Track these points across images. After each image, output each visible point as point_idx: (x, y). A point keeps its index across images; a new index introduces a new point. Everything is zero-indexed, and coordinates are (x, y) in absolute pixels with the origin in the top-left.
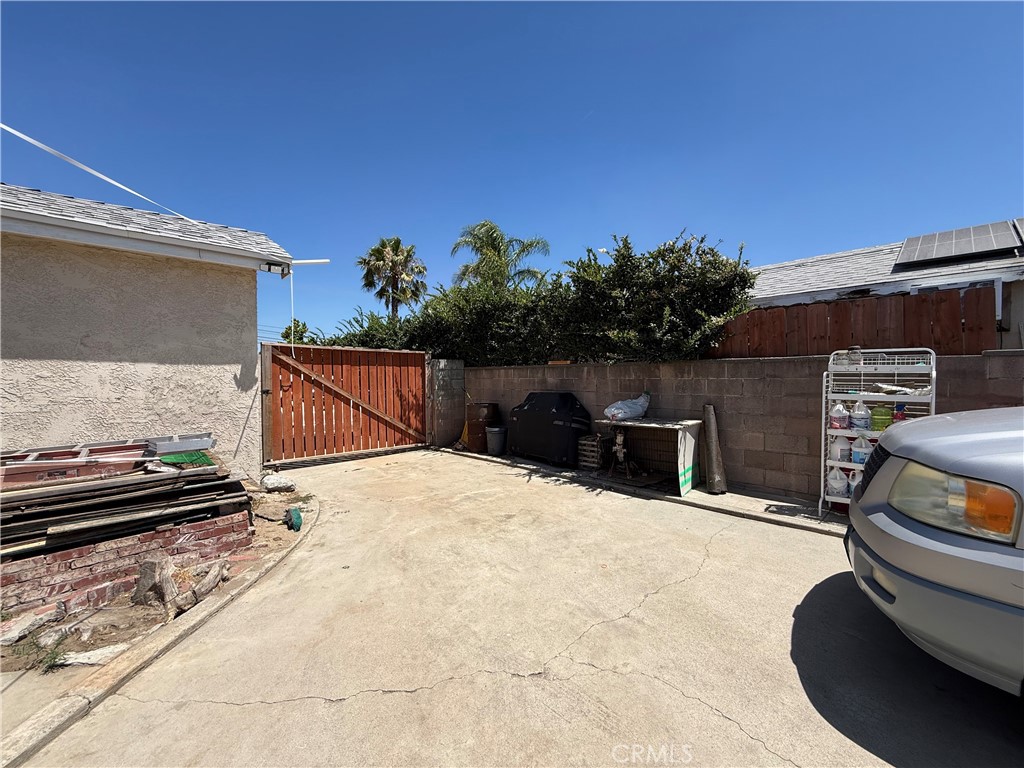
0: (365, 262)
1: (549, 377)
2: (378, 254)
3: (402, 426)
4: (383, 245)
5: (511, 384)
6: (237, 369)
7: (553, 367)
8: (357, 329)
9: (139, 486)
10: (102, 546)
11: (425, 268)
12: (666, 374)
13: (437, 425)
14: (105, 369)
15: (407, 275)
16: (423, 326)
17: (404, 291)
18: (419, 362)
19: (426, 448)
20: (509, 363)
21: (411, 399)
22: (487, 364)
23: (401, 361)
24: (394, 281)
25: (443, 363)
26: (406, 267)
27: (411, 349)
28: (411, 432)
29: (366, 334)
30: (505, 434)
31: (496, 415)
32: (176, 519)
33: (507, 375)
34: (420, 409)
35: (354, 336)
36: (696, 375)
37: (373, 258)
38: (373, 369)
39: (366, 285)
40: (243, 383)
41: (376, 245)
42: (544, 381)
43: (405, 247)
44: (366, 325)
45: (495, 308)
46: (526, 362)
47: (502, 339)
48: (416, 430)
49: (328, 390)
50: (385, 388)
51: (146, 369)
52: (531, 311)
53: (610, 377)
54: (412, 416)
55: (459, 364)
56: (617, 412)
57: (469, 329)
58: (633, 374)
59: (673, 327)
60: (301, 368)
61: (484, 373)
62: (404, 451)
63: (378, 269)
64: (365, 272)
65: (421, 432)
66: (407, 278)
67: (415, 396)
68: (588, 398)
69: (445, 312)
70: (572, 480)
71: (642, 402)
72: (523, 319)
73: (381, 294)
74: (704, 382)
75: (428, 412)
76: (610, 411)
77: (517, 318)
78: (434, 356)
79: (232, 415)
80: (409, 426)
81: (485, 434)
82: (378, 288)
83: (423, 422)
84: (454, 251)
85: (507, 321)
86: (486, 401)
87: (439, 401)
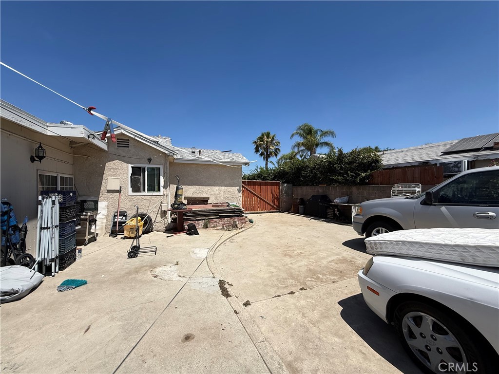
0: (255, 142)
1: (320, 190)
2: (261, 139)
3: (272, 204)
4: (263, 135)
5: (307, 192)
6: (238, 188)
7: (321, 187)
8: (256, 172)
9: (228, 209)
10: (226, 219)
11: (279, 142)
12: (354, 189)
13: (283, 205)
14: (217, 188)
15: (272, 146)
16: (279, 172)
17: (271, 153)
18: (278, 185)
19: (280, 212)
20: (307, 185)
21: (275, 195)
22: (300, 185)
23: (272, 184)
24: (267, 149)
25: (285, 185)
26: (272, 143)
27: (275, 180)
28: (275, 206)
29: (260, 174)
30: (305, 208)
31: (302, 201)
32: (235, 216)
33: (306, 189)
34: (278, 199)
35: (256, 175)
36: (363, 190)
37: (259, 141)
38: (264, 187)
39: (256, 152)
40: (239, 191)
41: (260, 135)
42: (318, 191)
43: (271, 135)
44: (259, 171)
45: (303, 167)
46: (313, 185)
47: (304, 177)
48: (277, 206)
49: (252, 193)
50: (267, 192)
51: (223, 188)
52: (314, 168)
53: (338, 190)
54: (276, 201)
55: (291, 185)
56: (337, 201)
57: (294, 174)
58: (345, 189)
59: (352, 176)
60: (246, 187)
61: (299, 188)
62: (273, 212)
63: (261, 145)
64: (255, 146)
65: (278, 207)
66: (272, 148)
67: (277, 195)
68: (331, 197)
69: (287, 169)
70: (323, 221)
71: (346, 198)
72: (311, 171)
73: (262, 154)
74: (365, 192)
75: (280, 200)
76: (336, 200)
77: (309, 171)
78: (282, 183)
79: (237, 198)
80: (275, 204)
81: (298, 207)
82: (260, 152)
83: (279, 204)
84: (292, 136)
85: (306, 171)
86: (299, 198)
87: (284, 197)
